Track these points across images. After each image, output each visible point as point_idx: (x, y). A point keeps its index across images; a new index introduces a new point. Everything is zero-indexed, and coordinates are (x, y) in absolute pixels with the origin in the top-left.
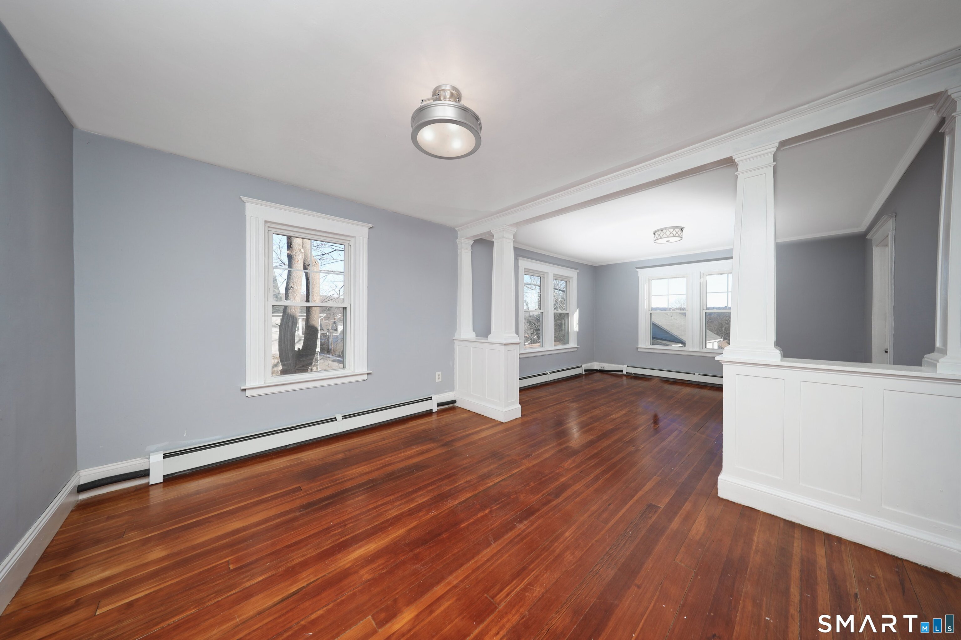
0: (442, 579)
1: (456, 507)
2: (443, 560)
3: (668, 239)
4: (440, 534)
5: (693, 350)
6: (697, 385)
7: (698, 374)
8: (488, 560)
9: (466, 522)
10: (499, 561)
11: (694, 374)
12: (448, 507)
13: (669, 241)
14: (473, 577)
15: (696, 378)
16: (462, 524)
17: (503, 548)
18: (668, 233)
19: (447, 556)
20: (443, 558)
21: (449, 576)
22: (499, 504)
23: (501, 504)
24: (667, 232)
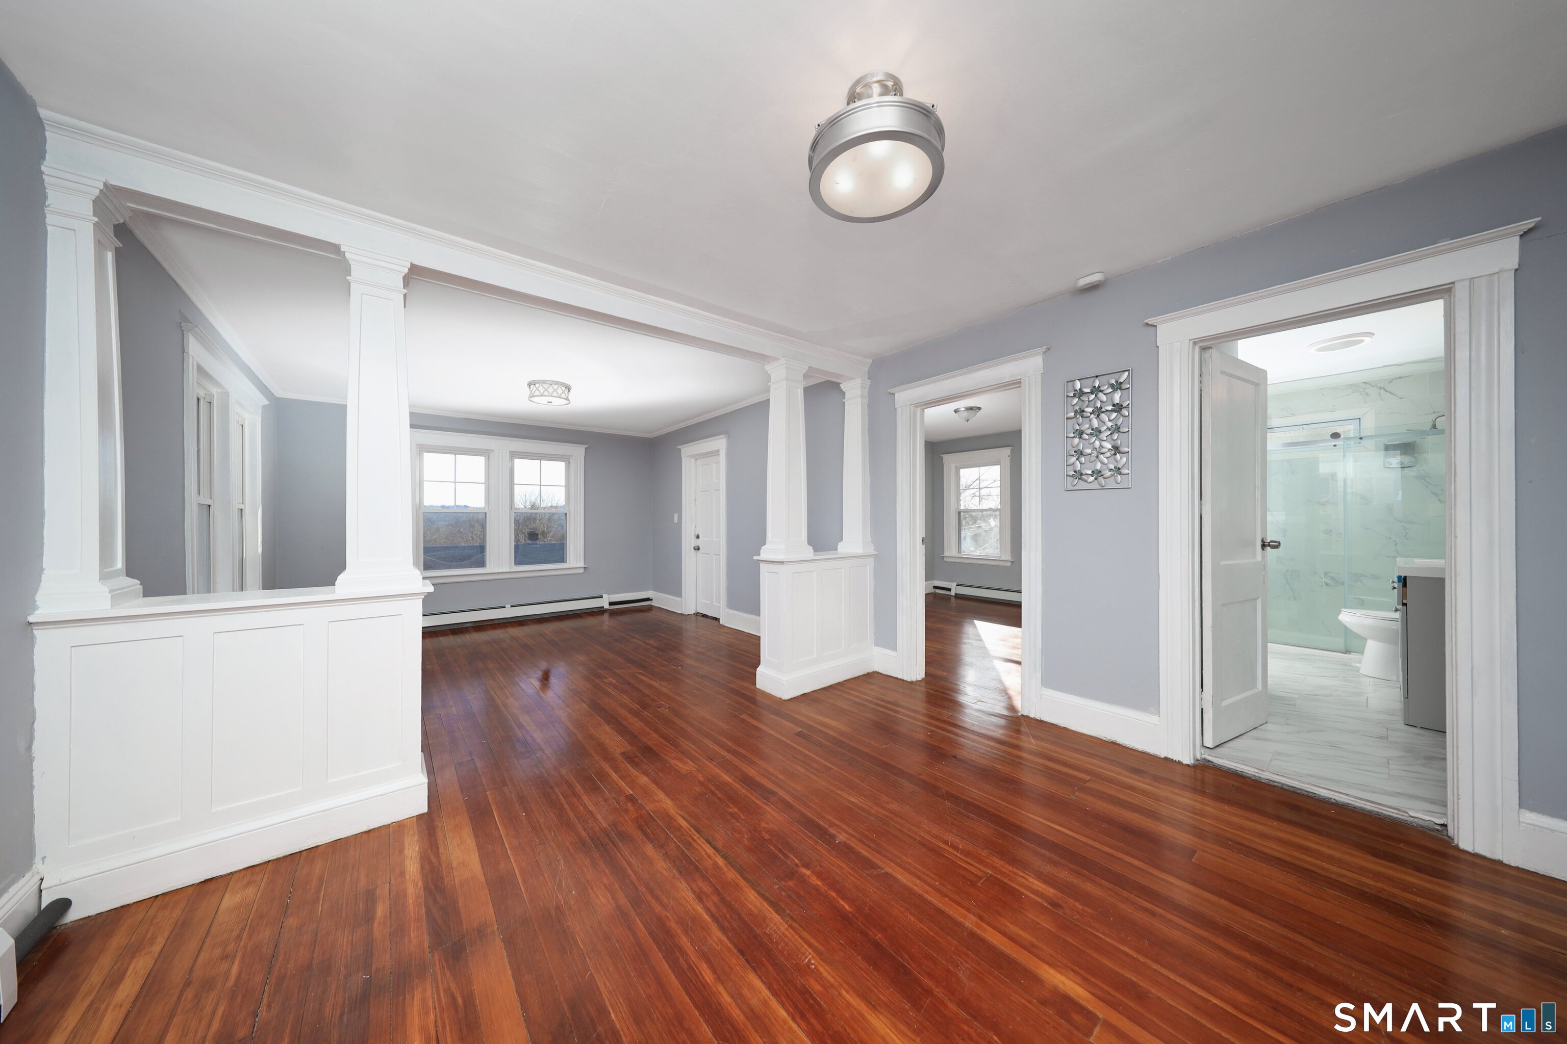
0: (972, 935)
1: (792, 918)
2: (936, 937)
3: (550, 399)
4: (877, 945)
5: (501, 571)
6: (510, 622)
7: (510, 606)
8: (919, 878)
9: (838, 902)
10: (918, 866)
11: (504, 607)
12: (789, 933)
13: (551, 402)
14: (956, 897)
15: (509, 613)
16: (845, 908)
17: (891, 860)
18: (560, 391)
19: (926, 931)
20: (933, 937)
21: (964, 927)
22: (784, 855)
23: (786, 852)
24: (558, 389)
